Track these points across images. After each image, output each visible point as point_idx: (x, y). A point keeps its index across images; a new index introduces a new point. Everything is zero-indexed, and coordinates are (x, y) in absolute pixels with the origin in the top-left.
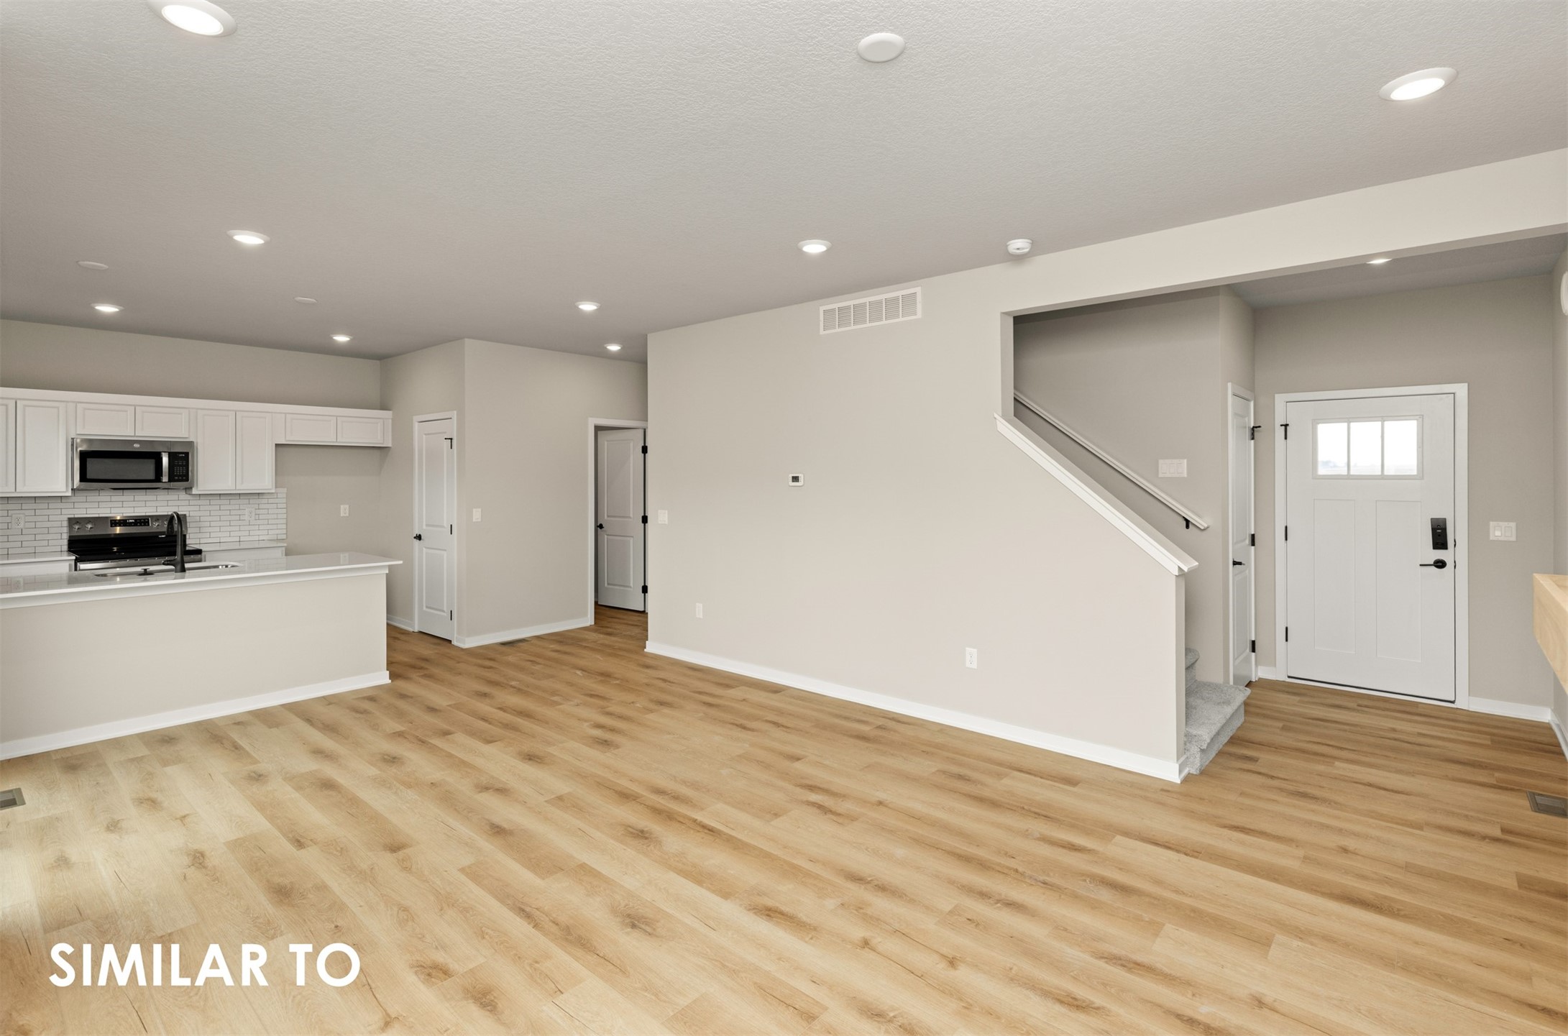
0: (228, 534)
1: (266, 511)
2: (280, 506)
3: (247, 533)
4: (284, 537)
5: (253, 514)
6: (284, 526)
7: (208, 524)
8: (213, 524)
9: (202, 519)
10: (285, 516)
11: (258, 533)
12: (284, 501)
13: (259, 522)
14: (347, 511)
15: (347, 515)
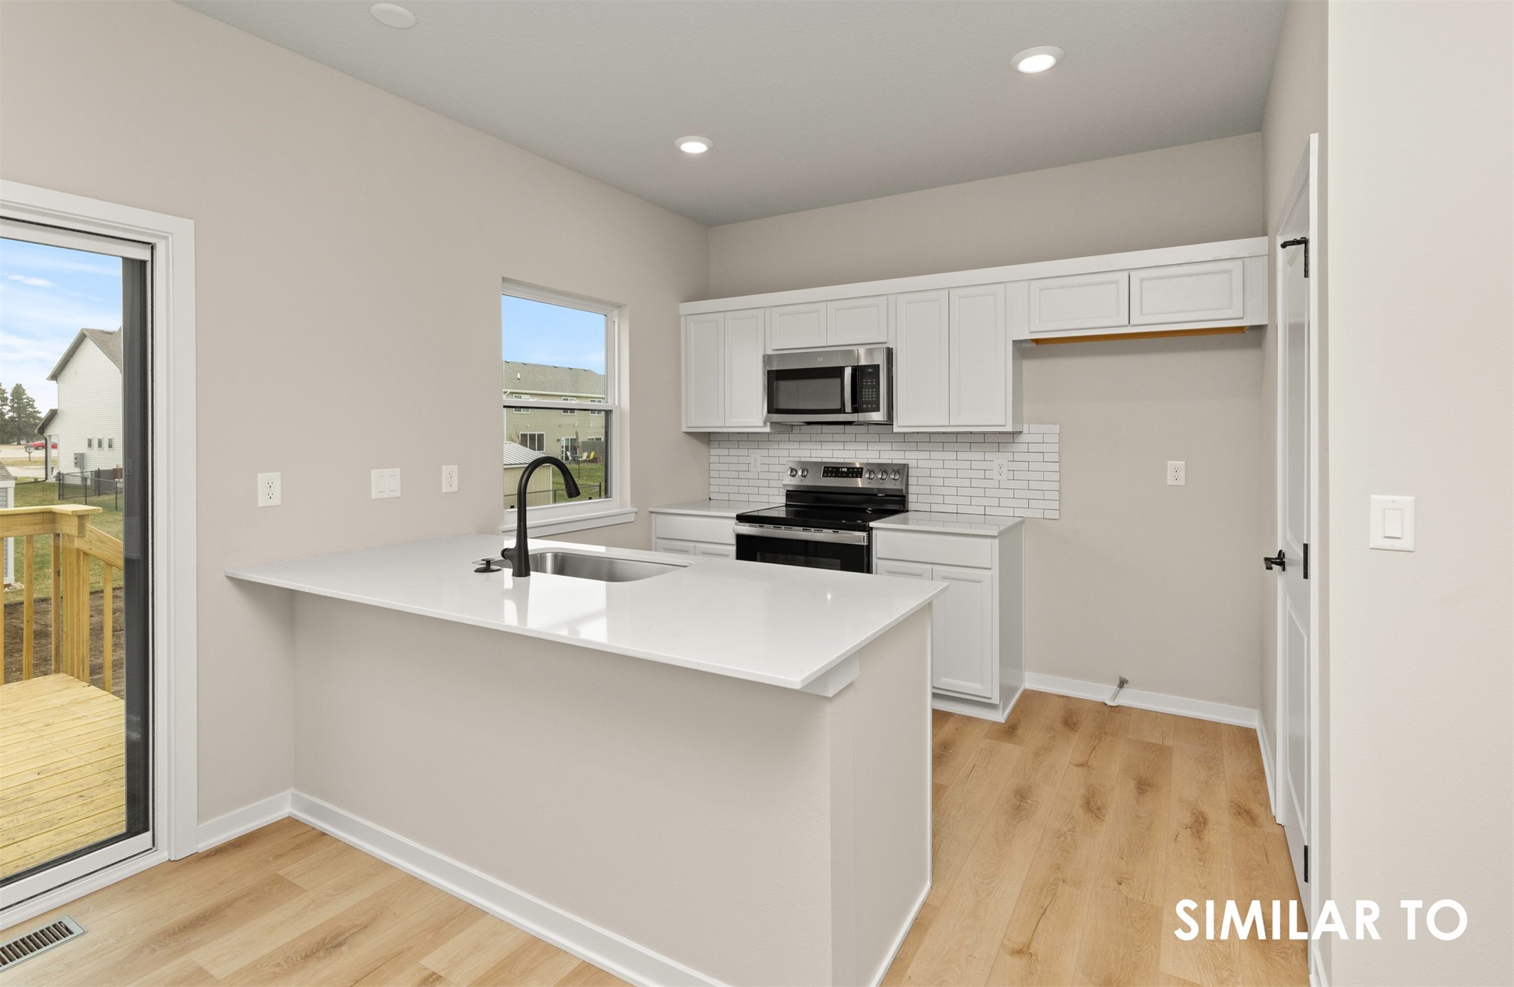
0: (967, 500)
1: (1024, 466)
2: (1048, 457)
3: (995, 502)
4: (1056, 515)
5: (1005, 470)
6: (1056, 495)
7: (940, 482)
8: (947, 482)
9: (934, 473)
10: (1056, 476)
11: (1012, 503)
12: (1056, 448)
13: (1013, 484)
14: (1182, 475)
15: (1182, 482)
